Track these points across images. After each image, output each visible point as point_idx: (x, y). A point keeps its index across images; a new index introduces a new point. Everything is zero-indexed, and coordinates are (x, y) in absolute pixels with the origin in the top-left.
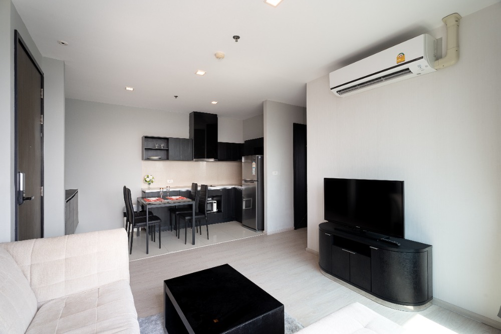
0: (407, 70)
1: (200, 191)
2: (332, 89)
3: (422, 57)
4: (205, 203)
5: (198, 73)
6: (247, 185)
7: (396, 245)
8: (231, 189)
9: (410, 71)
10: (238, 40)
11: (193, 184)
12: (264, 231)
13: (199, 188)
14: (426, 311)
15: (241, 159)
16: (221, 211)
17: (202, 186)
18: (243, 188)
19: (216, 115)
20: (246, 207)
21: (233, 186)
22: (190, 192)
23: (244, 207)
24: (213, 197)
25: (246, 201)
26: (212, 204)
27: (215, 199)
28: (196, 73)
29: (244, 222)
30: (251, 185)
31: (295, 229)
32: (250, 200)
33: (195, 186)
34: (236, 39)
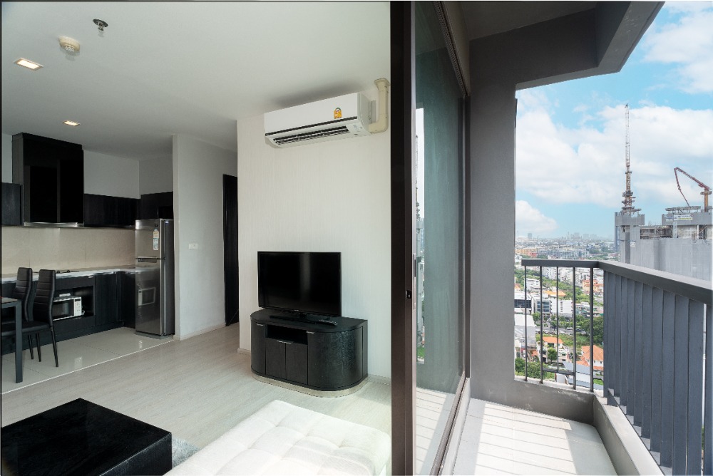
0: (344, 130)
1: (36, 282)
2: (266, 135)
3: (356, 118)
4: (48, 303)
5: (19, 63)
6: (145, 266)
7: (333, 325)
8: (114, 274)
9: (347, 130)
10: (104, 28)
11: (20, 269)
12: (174, 336)
13: (36, 277)
14: (360, 392)
15: (134, 224)
16: (92, 314)
17: (42, 272)
18: (138, 271)
19: (80, 146)
20: (144, 302)
21: (119, 270)
22: (14, 284)
23: (140, 303)
24: (74, 292)
25: (144, 292)
26: (71, 304)
27: (77, 293)
28: (16, 63)
29: (138, 326)
30: (152, 267)
31: (227, 325)
32: (152, 290)
33: (26, 273)
34: (101, 25)
